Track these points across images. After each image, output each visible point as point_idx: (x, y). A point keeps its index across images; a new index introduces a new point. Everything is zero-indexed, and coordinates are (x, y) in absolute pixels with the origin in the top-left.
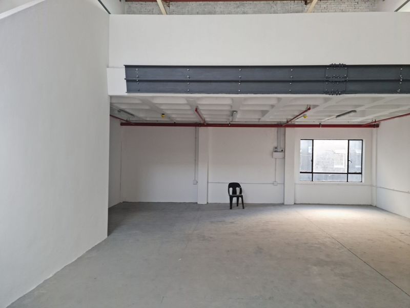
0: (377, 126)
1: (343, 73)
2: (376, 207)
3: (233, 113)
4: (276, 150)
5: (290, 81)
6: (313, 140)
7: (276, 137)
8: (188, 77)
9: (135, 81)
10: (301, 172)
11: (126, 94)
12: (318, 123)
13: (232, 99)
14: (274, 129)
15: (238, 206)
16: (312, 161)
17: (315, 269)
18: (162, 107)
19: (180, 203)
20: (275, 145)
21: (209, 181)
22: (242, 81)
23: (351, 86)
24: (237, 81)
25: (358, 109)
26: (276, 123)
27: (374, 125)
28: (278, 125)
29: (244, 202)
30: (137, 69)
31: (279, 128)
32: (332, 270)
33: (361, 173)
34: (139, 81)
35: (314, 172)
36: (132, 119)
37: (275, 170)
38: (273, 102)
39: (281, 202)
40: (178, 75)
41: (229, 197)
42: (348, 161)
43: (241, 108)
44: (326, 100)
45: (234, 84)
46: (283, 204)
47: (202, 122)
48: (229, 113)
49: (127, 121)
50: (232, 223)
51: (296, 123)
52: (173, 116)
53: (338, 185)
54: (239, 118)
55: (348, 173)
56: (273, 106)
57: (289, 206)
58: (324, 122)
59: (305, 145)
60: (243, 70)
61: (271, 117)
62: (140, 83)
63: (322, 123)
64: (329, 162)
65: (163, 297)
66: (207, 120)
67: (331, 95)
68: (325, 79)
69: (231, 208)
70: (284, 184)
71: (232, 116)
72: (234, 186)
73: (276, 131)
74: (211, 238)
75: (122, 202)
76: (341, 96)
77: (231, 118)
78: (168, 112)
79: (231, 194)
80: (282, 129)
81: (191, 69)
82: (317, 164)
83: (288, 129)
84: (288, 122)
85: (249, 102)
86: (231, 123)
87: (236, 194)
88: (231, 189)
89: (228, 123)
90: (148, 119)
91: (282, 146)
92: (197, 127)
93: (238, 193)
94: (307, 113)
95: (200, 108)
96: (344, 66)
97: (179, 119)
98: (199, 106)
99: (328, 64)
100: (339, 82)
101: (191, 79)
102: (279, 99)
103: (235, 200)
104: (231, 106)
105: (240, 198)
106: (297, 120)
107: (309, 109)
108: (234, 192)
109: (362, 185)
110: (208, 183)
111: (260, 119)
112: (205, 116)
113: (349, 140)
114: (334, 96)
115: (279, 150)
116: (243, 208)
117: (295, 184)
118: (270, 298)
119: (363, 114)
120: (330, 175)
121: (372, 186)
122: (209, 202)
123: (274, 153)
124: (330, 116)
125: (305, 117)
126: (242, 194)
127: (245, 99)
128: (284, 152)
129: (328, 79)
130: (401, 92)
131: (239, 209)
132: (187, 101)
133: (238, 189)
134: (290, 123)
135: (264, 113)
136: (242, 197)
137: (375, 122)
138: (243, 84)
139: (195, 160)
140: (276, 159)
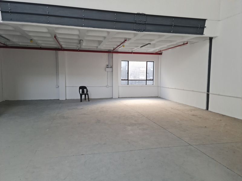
0: (161, 54)
1: (144, 19)
2: (160, 97)
3: (80, 41)
4: (107, 67)
5: (114, 21)
6: (128, 61)
7: (108, 59)
8: (48, 12)
9: (8, 12)
10: (122, 80)
11: (2, 22)
12: (131, 51)
13: (79, 30)
14: (106, 54)
15: (85, 100)
16: (128, 73)
17: (129, 128)
18: (31, 34)
19: (48, 100)
20: (107, 63)
21: (67, 86)
22: (85, 19)
23: (148, 27)
24: (82, 18)
25: (152, 43)
26: (107, 50)
27: (159, 53)
28: (109, 52)
29: (89, 98)
30: (9, 4)
31: (109, 53)
32: (138, 127)
33: (153, 80)
34: (11, 12)
35: (129, 79)
36: (8, 43)
37: (108, 78)
38: (105, 35)
39: (111, 97)
40: (40, 11)
41: (80, 95)
42: (147, 73)
43: (85, 38)
44: (135, 35)
45: (80, 20)
46: (112, 98)
47: (60, 48)
48: (77, 41)
49: (4, 44)
50: (82, 109)
51: (119, 51)
52: (39, 42)
53: (142, 86)
54: (84, 46)
55: (146, 80)
56: (105, 38)
57: (115, 99)
58: (134, 50)
59: (124, 64)
60: (86, 11)
61: (104, 46)
62: (12, 14)
63: (133, 51)
64: (137, 74)
65: (36, 151)
66: (63, 46)
67: (137, 32)
68: (134, 22)
69: (81, 101)
70: (113, 86)
71: (80, 44)
72: (83, 88)
73: (108, 55)
74: (68, 117)
75: (4, 100)
76: (143, 32)
77: (79, 45)
78: (35, 38)
79: (81, 93)
80: (111, 54)
81: (49, 7)
82: (131, 75)
83: (114, 55)
84: (114, 49)
85: (90, 34)
86: (80, 49)
87: (84, 92)
88: (81, 90)
89: (78, 49)
90: (20, 44)
91: (111, 65)
92: (57, 51)
93: (85, 92)
94: (124, 44)
95: (58, 36)
96: (145, 15)
97: (44, 45)
98: (56, 34)
99: (136, 12)
100: (142, 24)
101: (49, 14)
102: (108, 32)
103: (83, 96)
104: (79, 36)
105: (87, 95)
106: (119, 49)
107: (126, 40)
108: (83, 92)
109: (153, 86)
110: (66, 87)
111: (97, 47)
112: (62, 43)
113: (147, 62)
114: (139, 32)
115: (109, 66)
116: (89, 101)
117: (119, 86)
118: (104, 144)
119: (154, 46)
120: (137, 81)
121: (158, 86)
122: (67, 99)
123: (106, 68)
124: (137, 47)
125: (124, 47)
126: (88, 93)
127: (88, 31)
128: (112, 68)
129: (135, 22)
130: (173, 32)
131: (86, 101)
132: (48, 30)
133: (85, 90)
134: (115, 50)
135: (100, 42)
136: (88, 94)
137: (160, 51)
138: (86, 21)
139: (57, 72)
140: (108, 72)
